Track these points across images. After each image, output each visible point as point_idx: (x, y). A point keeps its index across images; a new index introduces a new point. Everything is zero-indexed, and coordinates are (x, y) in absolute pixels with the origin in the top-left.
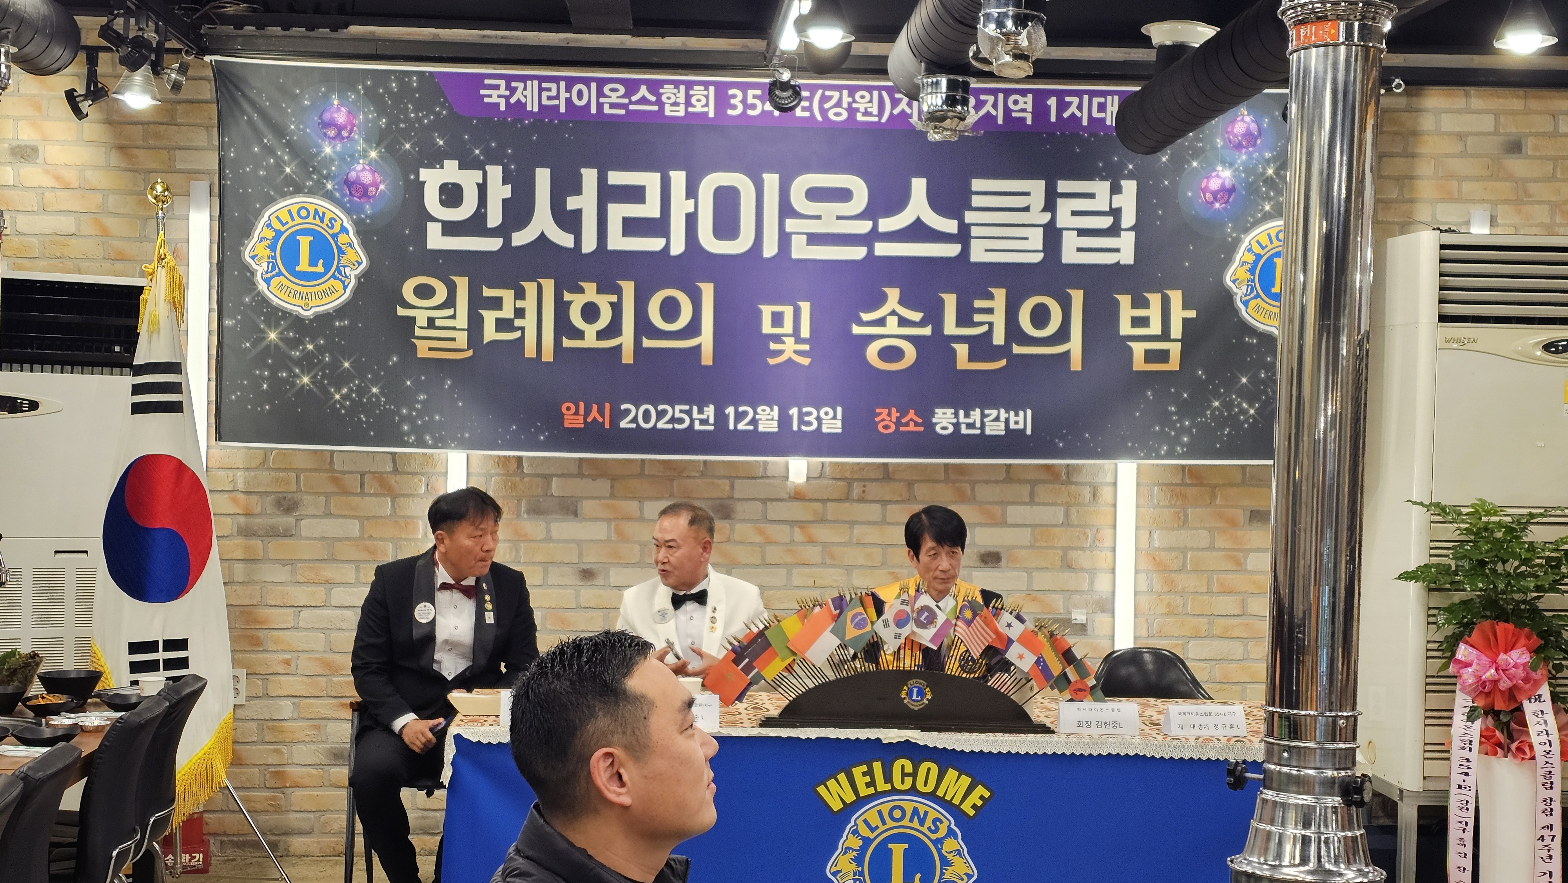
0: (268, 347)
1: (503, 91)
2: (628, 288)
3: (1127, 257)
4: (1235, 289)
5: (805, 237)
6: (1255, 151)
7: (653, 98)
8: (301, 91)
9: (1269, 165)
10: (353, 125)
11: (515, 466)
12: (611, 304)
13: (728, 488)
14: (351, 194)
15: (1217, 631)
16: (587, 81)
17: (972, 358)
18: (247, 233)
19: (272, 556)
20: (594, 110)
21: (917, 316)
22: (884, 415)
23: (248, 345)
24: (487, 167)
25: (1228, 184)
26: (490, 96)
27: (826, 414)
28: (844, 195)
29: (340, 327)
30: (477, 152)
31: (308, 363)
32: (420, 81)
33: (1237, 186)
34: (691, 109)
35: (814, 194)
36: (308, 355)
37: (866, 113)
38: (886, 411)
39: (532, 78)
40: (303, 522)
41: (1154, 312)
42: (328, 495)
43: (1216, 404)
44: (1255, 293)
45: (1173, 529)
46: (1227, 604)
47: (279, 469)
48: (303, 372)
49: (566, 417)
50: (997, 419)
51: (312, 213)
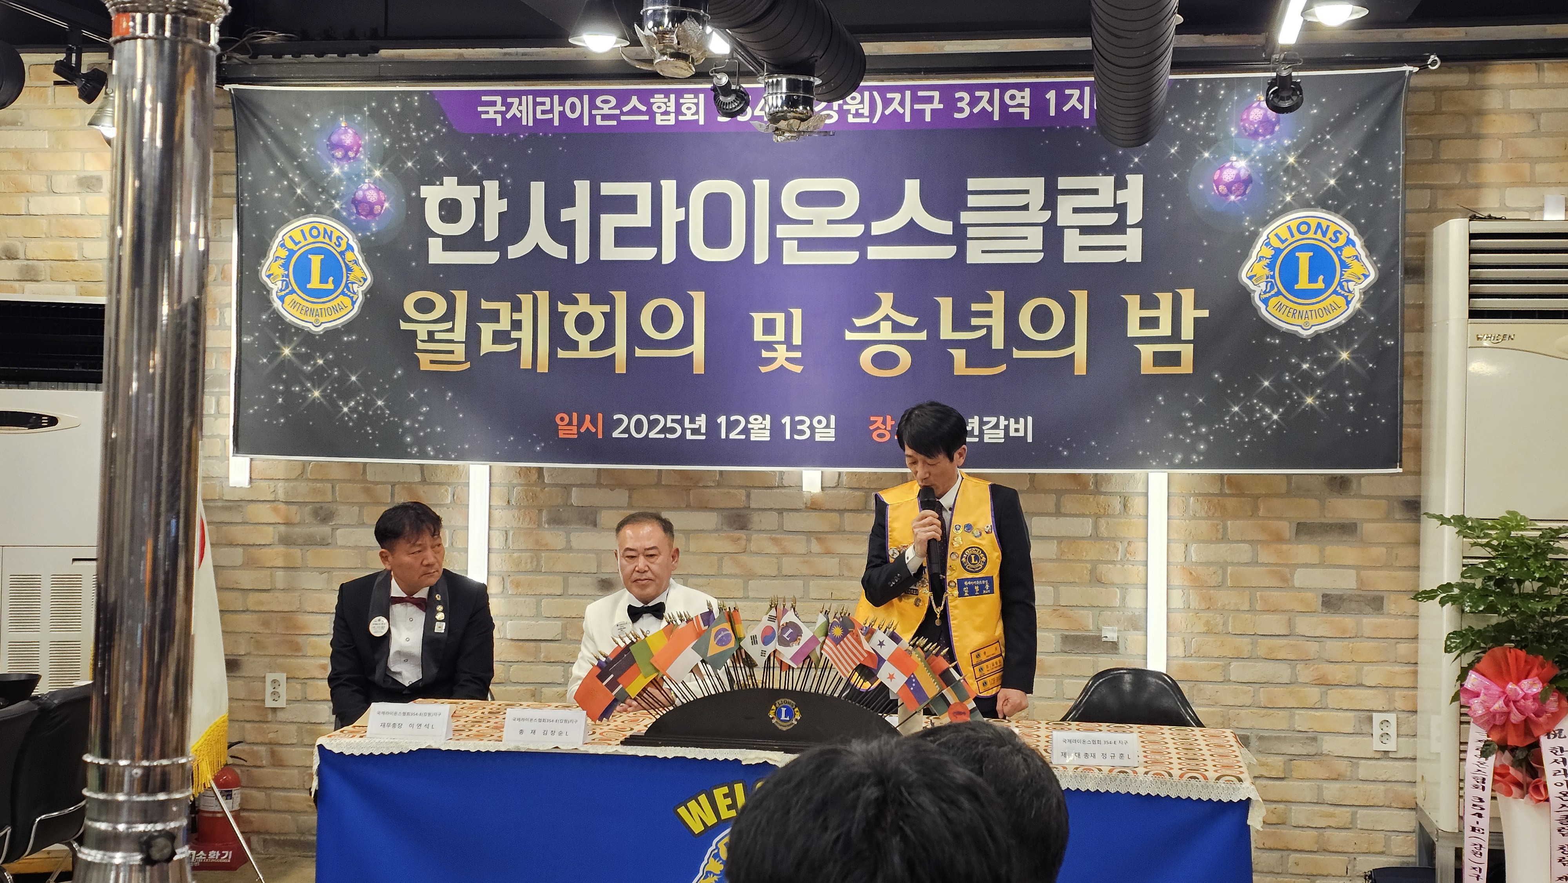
0: (283, 362)
1: (499, 107)
2: (621, 298)
3: (1134, 254)
4: (1252, 287)
5: (796, 242)
6: (1273, 139)
7: (644, 108)
8: (312, 115)
9: (1289, 153)
10: (359, 146)
11: (536, 476)
12: (604, 314)
13: (744, 498)
14: (358, 213)
15: (1261, 652)
16: (579, 94)
17: (968, 365)
18: (264, 254)
19: (310, 563)
20: (586, 123)
21: (911, 321)
22: (879, 424)
23: (265, 360)
24: (485, 183)
25: (1243, 174)
26: (487, 112)
27: (820, 422)
28: (836, 198)
29: (349, 342)
30: (475, 168)
31: (319, 377)
32: (420, 100)
33: (1254, 177)
34: (681, 118)
35: (805, 199)
36: (319, 370)
37: (857, 115)
38: (880, 419)
39: (527, 93)
40: (338, 532)
41: (1164, 313)
42: (361, 505)
43: (1236, 409)
44: (1276, 290)
45: (1211, 542)
46: (1273, 623)
47: (316, 481)
48: (314, 386)
49: (560, 428)
50: (996, 426)
51: (322, 232)
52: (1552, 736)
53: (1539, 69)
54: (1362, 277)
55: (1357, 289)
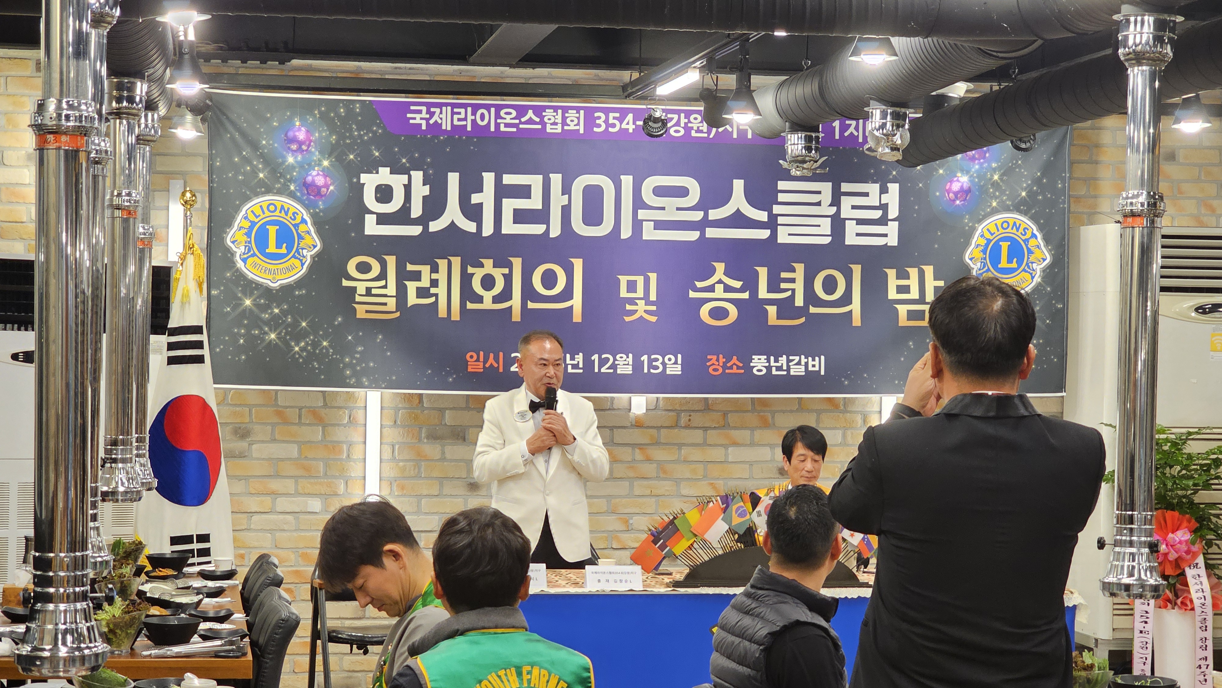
0: (244, 311)
1: (424, 115)
2: (517, 263)
3: (893, 240)
4: (972, 266)
5: (653, 223)
6: (985, 162)
7: (537, 120)
8: (272, 115)
9: (995, 172)
10: (311, 141)
11: (418, 401)
12: (504, 275)
14: (308, 193)
16: (488, 107)
17: (778, 318)
18: (229, 225)
20: (492, 129)
21: (738, 284)
22: (714, 361)
23: (229, 309)
24: (412, 172)
25: (966, 186)
26: (415, 119)
27: (670, 360)
28: (683, 192)
29: (300, 296)
30: (404, 161)
31: (275, 323)
32: (361, 108)
33: (973, 188)
34: (566, 128)
35: (659, 191)
36: (275, 317)
37: (698, 131)
38: (715, 357)
39: (446, 105)
41: (913, 282)
42: (273, 425)
44: (986, 268)
48: (271, 330)
49: (469, 363)
50: (799, 363)
51: (279, 208)
52: (1191, 568)
54: (1042, 260)
55: (1038, 268)
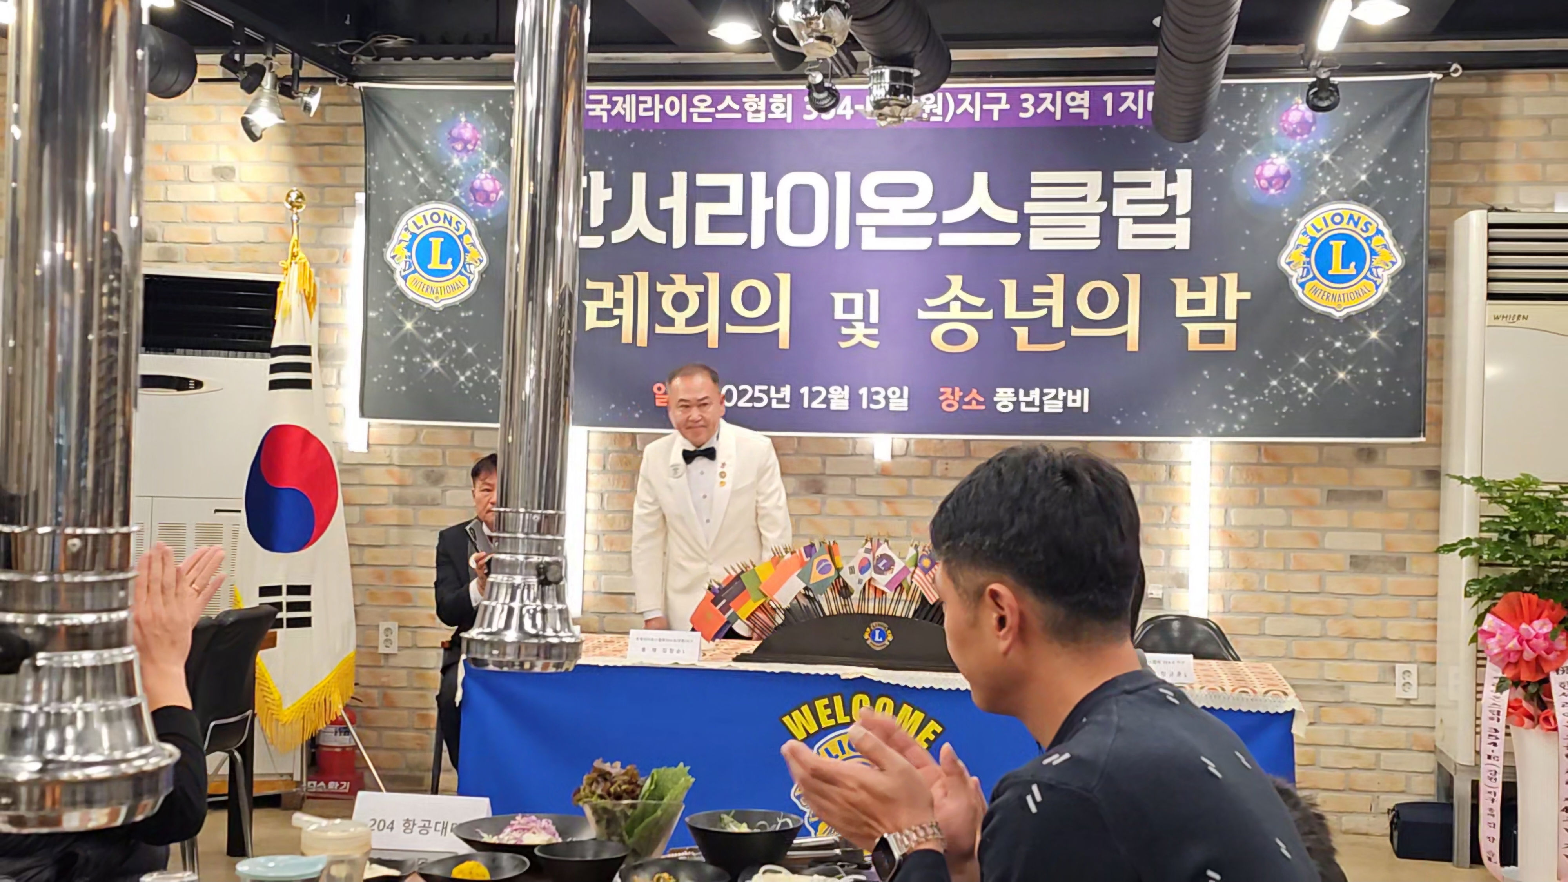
0: (405, 336)
1: (605, 105)
2: (713, 279)
3: (1182, 242)
4: (1290, 272)
5: (874, 229)
6: (1309, 138)
7: (736, 107)
8: (434, 111)
9: (1324, 151)
10: (477, 139)
12: (699, 294)
13: (820, 465)
14: (476, 200)
15: (1294, 609)
16: (678, 94)
17: (1030, 342)
18: (389, 237)
19: (421, 522)
20: (684, 119)
21: (978, 301)
22: (948, 394)
23: (389, 333)
24: (592, 173)
25: (1283, 170)
26: (594, 110)
27: (894, 393)
28: (911, 190)
29: (465, 317)
31: (437, 349)
33: (1293, 172)
34: (771, 116)
35: (882, 190)
36: (438, 342)
37: (931, 114)
38: (949, 390)
39: (630, 92)
40: (448, 493)
41: (1210, 296)
43: (1274, 383)
44: (1312, 274)
45: (1248, 507)
46: (1304, 582)
47: (427, 446)
48: (433, 356)
49: (657, 396)
50: (1056, 397)
51: (442, 217)
52: (1560, 672)
53: (1551, 78)
54: (1390, 265)
55: (1385, 275)
